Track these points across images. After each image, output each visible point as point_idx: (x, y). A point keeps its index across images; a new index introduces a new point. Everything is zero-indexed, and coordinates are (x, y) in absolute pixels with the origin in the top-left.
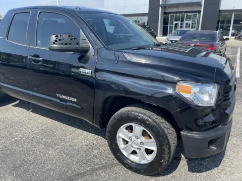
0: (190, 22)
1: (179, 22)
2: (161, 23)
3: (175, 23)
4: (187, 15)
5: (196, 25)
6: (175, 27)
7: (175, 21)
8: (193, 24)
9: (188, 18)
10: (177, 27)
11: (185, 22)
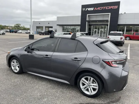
0: (103, 30)
1: (97, 30)
2: (87, 30)
3: (94, 30)
4: (101, 27)
5: (106, 32)
6: (95, 32)
7: (95, 29)
8: (104, 31)
9: (102, 28)
10: (96, 32)
11: (100, 30)
